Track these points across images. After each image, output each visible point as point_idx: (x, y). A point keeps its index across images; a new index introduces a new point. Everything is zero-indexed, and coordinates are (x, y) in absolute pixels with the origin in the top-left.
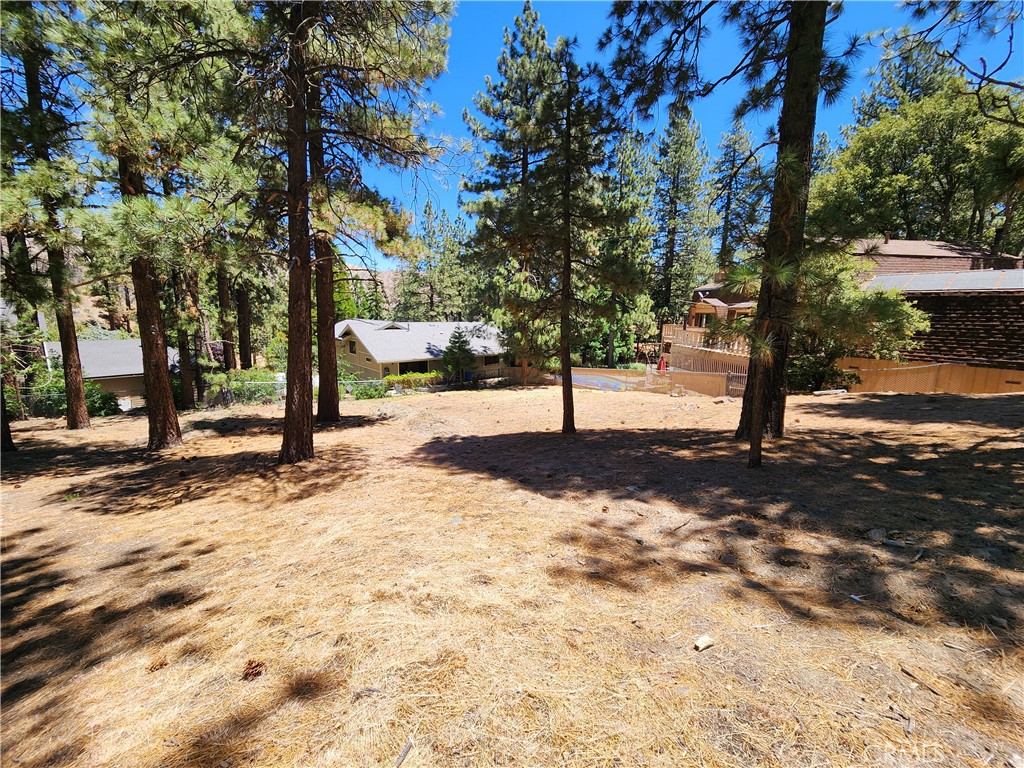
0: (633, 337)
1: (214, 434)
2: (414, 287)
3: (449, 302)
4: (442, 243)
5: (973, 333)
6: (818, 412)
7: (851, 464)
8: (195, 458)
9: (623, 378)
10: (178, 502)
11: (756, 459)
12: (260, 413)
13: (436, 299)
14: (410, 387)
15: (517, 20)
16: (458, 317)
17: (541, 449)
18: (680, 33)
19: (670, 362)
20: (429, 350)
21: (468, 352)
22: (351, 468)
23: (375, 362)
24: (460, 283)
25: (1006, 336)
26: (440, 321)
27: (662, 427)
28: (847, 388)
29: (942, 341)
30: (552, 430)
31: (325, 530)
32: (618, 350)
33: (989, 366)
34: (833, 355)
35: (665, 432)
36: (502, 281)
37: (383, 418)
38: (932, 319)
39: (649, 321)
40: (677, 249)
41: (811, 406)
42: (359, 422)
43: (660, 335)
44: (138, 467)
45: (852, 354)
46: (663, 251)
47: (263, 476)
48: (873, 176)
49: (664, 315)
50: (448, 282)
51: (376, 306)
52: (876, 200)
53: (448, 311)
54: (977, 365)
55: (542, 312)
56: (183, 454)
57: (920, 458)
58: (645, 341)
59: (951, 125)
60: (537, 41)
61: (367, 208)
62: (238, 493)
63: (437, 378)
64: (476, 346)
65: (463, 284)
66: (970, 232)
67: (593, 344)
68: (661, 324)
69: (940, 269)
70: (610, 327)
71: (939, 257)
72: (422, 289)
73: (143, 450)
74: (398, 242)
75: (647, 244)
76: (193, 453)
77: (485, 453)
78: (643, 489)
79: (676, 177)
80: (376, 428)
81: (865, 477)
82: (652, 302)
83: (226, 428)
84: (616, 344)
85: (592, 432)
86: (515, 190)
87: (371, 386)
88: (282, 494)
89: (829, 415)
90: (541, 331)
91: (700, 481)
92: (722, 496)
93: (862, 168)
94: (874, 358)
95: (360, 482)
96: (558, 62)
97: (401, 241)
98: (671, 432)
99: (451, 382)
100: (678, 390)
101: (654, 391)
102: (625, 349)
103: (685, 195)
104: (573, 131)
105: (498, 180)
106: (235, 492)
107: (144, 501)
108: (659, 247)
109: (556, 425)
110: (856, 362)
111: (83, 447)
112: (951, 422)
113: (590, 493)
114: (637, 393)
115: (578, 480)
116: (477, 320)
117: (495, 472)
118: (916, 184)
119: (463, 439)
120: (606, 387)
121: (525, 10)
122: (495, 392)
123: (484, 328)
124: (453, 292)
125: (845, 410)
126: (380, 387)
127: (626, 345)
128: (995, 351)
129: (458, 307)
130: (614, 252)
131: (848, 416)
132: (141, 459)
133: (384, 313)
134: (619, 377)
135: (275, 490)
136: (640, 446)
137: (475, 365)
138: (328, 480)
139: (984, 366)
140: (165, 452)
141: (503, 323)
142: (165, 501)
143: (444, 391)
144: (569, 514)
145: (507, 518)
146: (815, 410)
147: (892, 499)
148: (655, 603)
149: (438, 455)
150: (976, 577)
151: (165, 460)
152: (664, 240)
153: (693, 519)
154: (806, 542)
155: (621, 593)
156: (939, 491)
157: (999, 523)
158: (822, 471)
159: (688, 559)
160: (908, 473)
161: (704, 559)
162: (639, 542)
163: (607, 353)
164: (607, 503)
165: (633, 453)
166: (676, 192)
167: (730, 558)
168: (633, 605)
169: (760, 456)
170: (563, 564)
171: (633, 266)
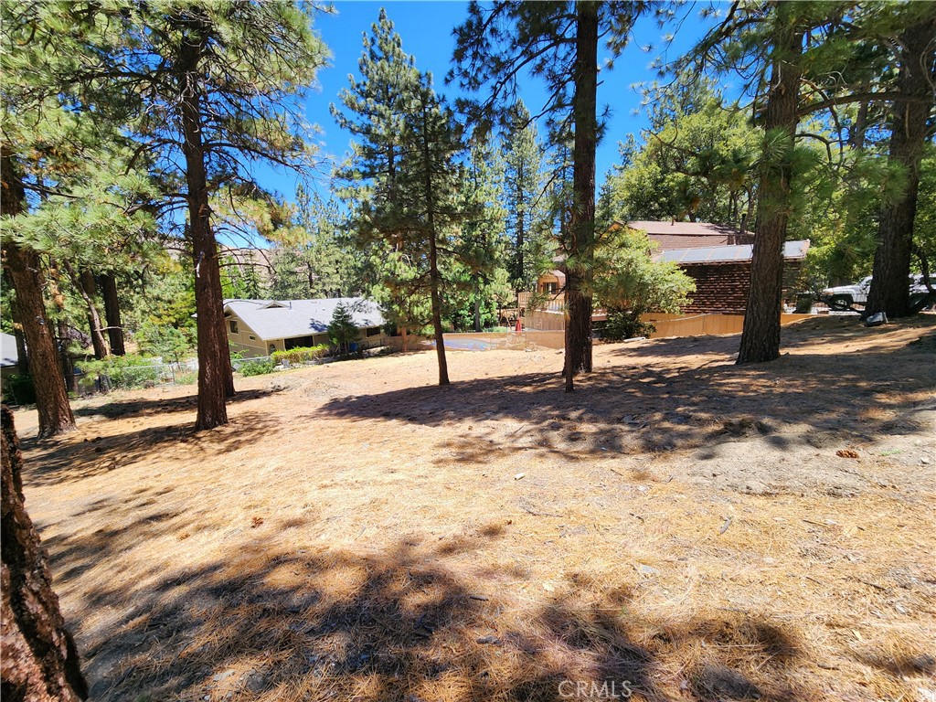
0: (495, 305)
1: (104, 418)
2: (292, 267)
3: (328, 280)
4: (316, 225)
5: (724, 291)
6: (624, 355)
7: (628, 384)
8: (99, 439)
9: (489, 340)
10: (111, 468)
11: (570, 387)
12: (145, 397)
13: (314, 277)
14: (298, 361)
15: (374, 27)
16: (338, 294)
17: (423, 397)
18: (502, 84)
20: (313, 326)
21: (351, 325)
22: (265, 427)
23: (260, 340)
24: (337, 262)
25: (744, 292)
26: (320, 298)
27: (515, 374)
28: (647, 336)
29: (706, 298)
30: (431, 384)
31: (263, 466)
32: (484, 317)
33: (736, 314)
34: (638, 311)
36: (378, 260)
37: (277, 390)
38: (696, 282)
39: (507, 290)
40: (525, 228)
41: (620, 350)
42: (255, 395)
43: (517, 302)
44: (40, 452)
45: (649, 310)
46: (515, 230)
47: (183, 441)
48: (662, 173)
49: (519, 285)
50: (325, 261)
51: (254, 286)
52: (665, 192)
53: (327, 288)
54: (728, 314)
55: (416, 289)
56: (83, 437)
57: (669, 376)
58: (505, 307)
59: (711, 136)
60: (394, 48)
61: (252, 201)
62: (168, 455)
63: (323, 351)
64: (358, 319)
65: (340, 262)
66: (729, 216)
67: (462, 312)
68: (517, 292)
69: (707, 245)
70: (475, 297)
71: (707, 235)
72: (301, 268)
73: (34, 439)
74: (283, 231)
75: (500, 225)
76: (92, 436)
77: (379, 405)
78: (496, 413)
79: (520, 169)
80: (274, 397)
81: (632, 390)
82: (508, 275)
83: (114, 412)
84: (481, 311)
85: (462, 383)
86: (384, 179)
87: (258, 363)
88: (209, 451)
89: (630, 356)
90: (416, 303)
91: (534, 403)
92: (546, 411)
93: (654, 167)
94: (664, 312)
95: (280, 434)
96: (414, 92)
97: (286, 230)
98: (521, 376)
99: (336, 354)
100: (531, 346)
101: (513, 349)
102: (489, 315)
103: (528, 184)
104: (430, 145)
105: (368, 170)
106: (164, 454)
107: (74, 473)
108: (511, 228)
109: (435, 381)
110: (654, 316)
112: (699, 353)
113: (460, 420)
114: (500, 352)
115: (451, 414)
116: (357, 296)
117: (388, 416)
119: (357, 398)
121: (380, 19)
122: (379, 359)
123: (365, 302)
124: (331, 270)
125: (641, 352)
126: (268, 363)
127: (490, 312)
128: (739, 303)
129: (337, 284)
130: (474, 233)
131: (641, 356)
133: (262, 293)
134: (485, 339)
135: (202, 449)
136: (497, 388)
137: (359, 337)
138: (248, 437)
139: (732, 314)
140: (63, 437)
141: (382, 298)
142: (96, 470)
143: (331, 362)
144: (446, 433)
145: (402, 441)
146: (622, 352)
147: (642, 401)
148: (496, 466)
149: (339, 411)
150: (665, 431)
151: (65, 444)
152: (515, 221)
153: (526, 425)
154: (587, 428)
155: (477, 465)
156: (668, 393)
157: (689, 405)
158: (609, 390)
159: (520, 446)
160: (658, 385)
161: (530, 445)
162: (491, 442)
163: (474, 320)
164: (471, 424)
165: (491, 393)
166: (521, 181)
167: (544, 443)
168: (484, 469)
169: (572, 385)
170: (442, 457)
171: (490, 244)
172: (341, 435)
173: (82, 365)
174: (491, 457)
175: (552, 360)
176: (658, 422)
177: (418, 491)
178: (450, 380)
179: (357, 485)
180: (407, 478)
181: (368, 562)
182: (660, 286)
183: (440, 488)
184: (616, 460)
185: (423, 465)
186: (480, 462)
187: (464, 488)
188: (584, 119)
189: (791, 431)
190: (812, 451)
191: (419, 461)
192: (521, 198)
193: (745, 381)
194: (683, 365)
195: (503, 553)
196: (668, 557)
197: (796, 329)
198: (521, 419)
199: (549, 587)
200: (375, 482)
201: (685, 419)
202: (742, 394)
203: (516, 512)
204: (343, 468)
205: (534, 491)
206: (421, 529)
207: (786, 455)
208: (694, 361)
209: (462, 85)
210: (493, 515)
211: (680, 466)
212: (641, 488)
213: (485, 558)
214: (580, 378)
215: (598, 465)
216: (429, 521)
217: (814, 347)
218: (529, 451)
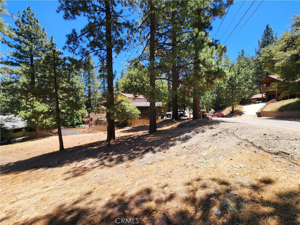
0: (80, 117)
7: (125, 142)
9: (78, 130)
11: (109, 145)
15: (24, 11)
17: (53, 157)
19: (93, 124)
21: (4, 128)
27: (90, 142)
28: (130, 126)
29: (143, 115)
30: (55, 150)
32: (76, 122)
34: (127, 119)
35: (91, 143)
39: (85, 112)
40: (91, 91)
41: (123, 131)
43: (89, 116)
48: (131, 81)
49: (90, 110)
52: (132, 86)
57: (135, 138)
58: (84, 118)
60: (35, 22)
64: (9, 125)
68: (89, 112)
71: (143, 99)
77: (29, 164)
78: (85, 158)
79: (89, 73)
82: (86, 107)
84: (75, 120)
85: (69, 148)
89: (126, 133)
91: (98, 152)
92: (102, 154)
93: (129, 80)
98: (93, 143)
100: (95, 131)
101: (89, 133)
103: (92, 78)
108: (86, 91)
109: (57, 148)
110: (131, 120)
113: (71, 162)
114: (83, 134)
115: (67, 161)
116: (9, 115)
117: (36, 167)
118: (138, 84)
119: (14, 163)
120: (73, 134)
123: (14, 118)
125: (128, 131)
127: (78, 120)
131: (128, 132)
134: (77, 130)
136: (84, 148)
137: (9, 134)
141: (25, 116)
144: (67, 168)
145: (47, 175)
146: (124, 132)
147: (128, 146)
148: (88, 175)
149: (6, 171)
150: (133, 154)
152: (87, 89)
153: (96, 160)
154: (115, 157)
155: (81, 176)
156: (134, 143)
157: (139, 146)
158: (120, 144)
159: (95, 166)
160: (132, 141)
161: (98, 165)
162: (85, 167)
163: (72, 123)
164: (76, 163)
165: (83, 151)
166: (90, 76)
167: (103, 164)
168: (84, 177)
169: (110, 144)
170: (67, 177)
171: (78, 96)
172: (12, 181)
174: (86, 172)
175: (102, 136)
176: (132, 151)
177: (61, 190)
178: (64, 148)
179: (31, 196)
180: (54, 188)
181: (48, 216)
182: (132, 112)
183: (69, 187)
184: (122, 164)
185: (60, 181)
186: (82, 175)
187: (78, 184)
188: (109, 73)
189: (156, 149)
190: (159, 152)
191: (58, 180)
192: (89, 82)
193: (150, 138)
194: (138, 135)
195: (94, 197)
196: (133, 183)
197: (161, 123)
198: (95, 158)
199: (107, 199)
200: (40, 193)
201: (138, 150)
202: (149, 141)
203: (96, 185)
204: (20, 193)
205: (101, 178)
206: (65, 200)
207: (155, 154)
208: (141, 133)
209: (69, 51)
210: (89, 188)
211: (136, 162)
212: (128, 169)
213: (89, 200)
214: (112, 142)
215: (118, 166)
216: (67, 197)
217: (164, 127)
218: (98, 167)
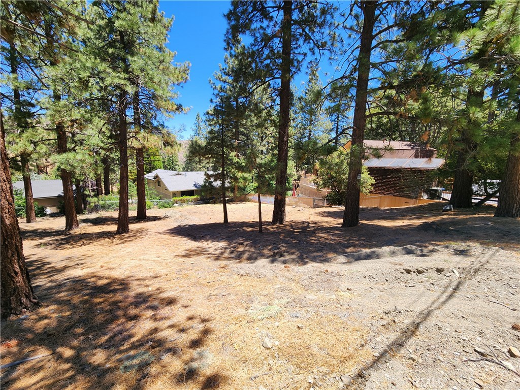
1: (92, 224)
5: (395, 184)
8: (85, 233)
10: (80, 246)
11: (260, 230)
14: (184, 203)
19: (300, 191)
20: (195, 185)
21: (212, 186)
22: (141, 235)
23: (169, 191)
25: (405, 185)
33: (400, 196)
37: (166, 217)
38: (374, 179)
44: (62, 237)
47: (109, 238)
54: (396, 196)
56: (79, 232)
62: (101, 243)
63: (197, 198)
73: (63, 231)
76: (83, 232)
83: (96, 222)
87: (166, 202)
88: (114, 243)
99: (204, 200)
106: (99, 243)
107: (69, 246)
111: (36, 230)
119: (189, 225)
126: (170, 203)
128: (402, 191)
132: (63, 234)
135: (113, 242)
138: (131, 239)
139: (398, 196)
140: (72, 232)
142: (76, 246)
143: (200, 204)
146: (322, 214)
149: (175, 231)
151: (72, 235)
153: (225, 245)
173: (89, 199)
